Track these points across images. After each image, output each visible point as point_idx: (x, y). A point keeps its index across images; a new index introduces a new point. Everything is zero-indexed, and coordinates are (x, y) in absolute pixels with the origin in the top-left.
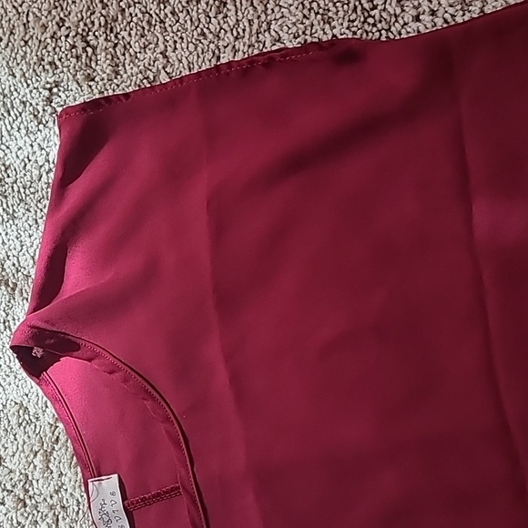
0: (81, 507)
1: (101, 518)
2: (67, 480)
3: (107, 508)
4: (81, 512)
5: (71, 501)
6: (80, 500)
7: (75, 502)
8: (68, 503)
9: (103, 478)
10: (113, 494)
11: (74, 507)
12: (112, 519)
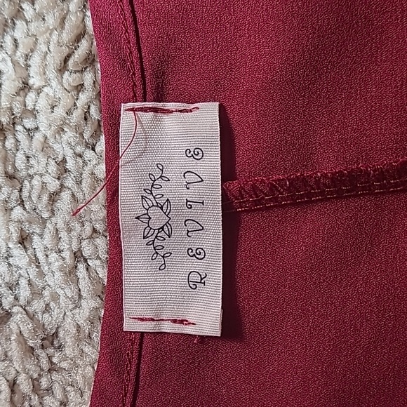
0: (70, 182)
1: (144, 218)
2: (42, 103)
3: (172, 191)
4: (66, 195)
5: (39, 164)
6: (70, 165)
7: (53, 168)
8: (29, 167)
9: (171, 106)
10: (195, 154)
11: (48, 179)
12: (177, 223)
